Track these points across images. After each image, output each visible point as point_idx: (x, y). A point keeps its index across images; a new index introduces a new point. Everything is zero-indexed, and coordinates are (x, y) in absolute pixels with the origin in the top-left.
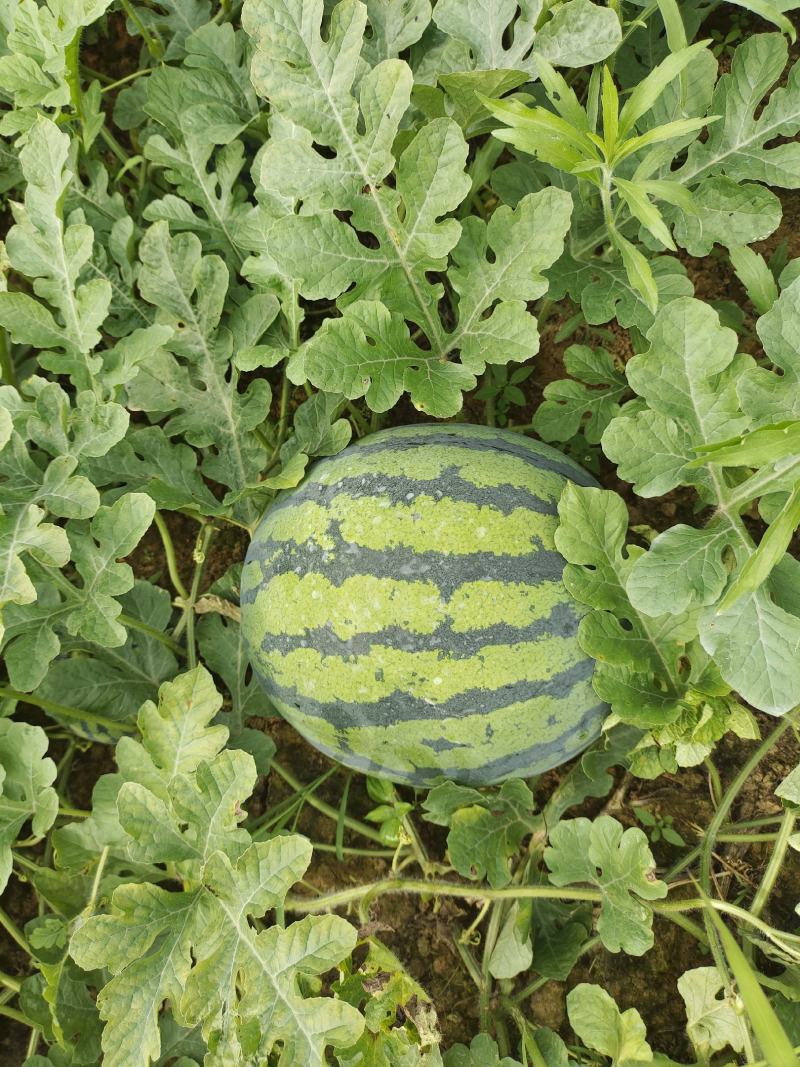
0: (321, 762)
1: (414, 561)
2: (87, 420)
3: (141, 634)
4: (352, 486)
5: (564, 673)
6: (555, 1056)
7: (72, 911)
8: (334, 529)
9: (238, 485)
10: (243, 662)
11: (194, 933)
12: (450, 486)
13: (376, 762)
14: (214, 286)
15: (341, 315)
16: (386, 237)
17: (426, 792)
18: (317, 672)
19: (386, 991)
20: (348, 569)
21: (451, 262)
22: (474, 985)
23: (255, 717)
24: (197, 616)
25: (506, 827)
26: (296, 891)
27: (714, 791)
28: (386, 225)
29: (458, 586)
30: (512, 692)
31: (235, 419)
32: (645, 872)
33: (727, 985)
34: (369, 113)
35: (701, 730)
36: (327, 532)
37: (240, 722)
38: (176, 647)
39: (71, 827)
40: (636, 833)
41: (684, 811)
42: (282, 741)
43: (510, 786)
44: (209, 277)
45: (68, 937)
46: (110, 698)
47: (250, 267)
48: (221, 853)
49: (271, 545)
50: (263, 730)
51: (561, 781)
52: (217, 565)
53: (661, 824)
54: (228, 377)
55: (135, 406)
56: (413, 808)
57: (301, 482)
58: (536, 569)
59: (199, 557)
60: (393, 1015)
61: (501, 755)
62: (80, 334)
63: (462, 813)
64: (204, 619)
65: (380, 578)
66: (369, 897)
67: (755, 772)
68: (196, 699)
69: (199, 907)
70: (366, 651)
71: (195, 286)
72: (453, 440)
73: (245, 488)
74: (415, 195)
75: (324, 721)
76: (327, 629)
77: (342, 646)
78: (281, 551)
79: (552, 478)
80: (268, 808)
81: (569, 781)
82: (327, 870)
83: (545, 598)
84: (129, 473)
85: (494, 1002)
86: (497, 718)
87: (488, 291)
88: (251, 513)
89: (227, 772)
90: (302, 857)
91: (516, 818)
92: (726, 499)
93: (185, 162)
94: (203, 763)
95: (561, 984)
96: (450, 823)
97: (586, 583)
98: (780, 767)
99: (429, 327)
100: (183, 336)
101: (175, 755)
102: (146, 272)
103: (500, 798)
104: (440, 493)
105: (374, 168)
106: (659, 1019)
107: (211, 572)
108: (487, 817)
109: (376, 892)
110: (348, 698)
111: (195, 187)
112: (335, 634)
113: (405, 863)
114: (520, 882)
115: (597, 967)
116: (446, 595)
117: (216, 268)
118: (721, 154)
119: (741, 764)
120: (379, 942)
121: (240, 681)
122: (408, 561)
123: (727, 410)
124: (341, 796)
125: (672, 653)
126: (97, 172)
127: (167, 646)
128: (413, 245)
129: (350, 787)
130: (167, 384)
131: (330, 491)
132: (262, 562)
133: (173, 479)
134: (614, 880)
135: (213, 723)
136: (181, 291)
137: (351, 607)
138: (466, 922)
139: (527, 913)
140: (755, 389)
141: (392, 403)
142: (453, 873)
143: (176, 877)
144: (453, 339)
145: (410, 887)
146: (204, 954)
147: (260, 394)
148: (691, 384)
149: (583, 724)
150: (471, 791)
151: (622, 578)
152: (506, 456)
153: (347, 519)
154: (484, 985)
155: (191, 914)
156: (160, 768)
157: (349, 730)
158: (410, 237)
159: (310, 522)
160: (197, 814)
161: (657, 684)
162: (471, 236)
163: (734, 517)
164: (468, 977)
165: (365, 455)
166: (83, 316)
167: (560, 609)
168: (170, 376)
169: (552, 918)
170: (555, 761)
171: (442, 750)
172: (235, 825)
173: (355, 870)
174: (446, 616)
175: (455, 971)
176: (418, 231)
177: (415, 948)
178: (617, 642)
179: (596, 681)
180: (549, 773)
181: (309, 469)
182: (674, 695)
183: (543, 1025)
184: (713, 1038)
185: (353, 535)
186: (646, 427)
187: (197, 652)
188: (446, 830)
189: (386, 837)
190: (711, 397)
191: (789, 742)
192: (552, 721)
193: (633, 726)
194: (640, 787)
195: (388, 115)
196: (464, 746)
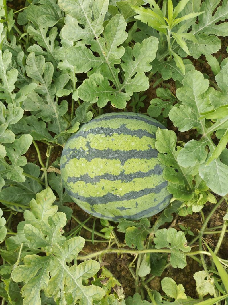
0: (87, 215)
1: (113, 153)
2: (11, 113)
3: (31, 179)
4: (93, 131)
5: (159, 186)
6: (158, 298)
7: (13, 263)
8: (88, 145)
9: (59, 133)
10: (62, 186)
11: (50, 268)
12: (123, 130)
13: (103, 214)
14: (49, 72)
15: (88, 78)
16: (101, 54)
17: (118, 223)
18: (84, 188)
19: (108, 283)
20: (93, 156)
21: (122, 61)
22: (133, 279)
23: (66, 203)
24: (48, 173)
25: (142, 232)
26: (80, 254)
27: (202, 219)
28: (102, 50)
29: (126, 160)
30: (143, 192)
31: (57, 113)
32: (184, 244)
33: (208, 276)
34: (95, 13)
35: (199, 201)
36: (86, 145)
37: (62, 204)
38: (42, 182)
39: (11, 238)
40: (181, 232)
41: (194, 225)
42: (75, 209)
43: (143, 220)
44: (48, 69)
45: (12, 271)
46: (22, 198)
47: (60, 65)
48: (57, 244)
49: (69, 150)
50: (69, 206)
51: (158, 218)
52: (54, 158)
53: (187, 229)
54: (55, 100)
55: (27, 109)
56: (114, 228)
57: (78, 131)
58: (149, 155)
59: (48, 155)
60: (110, 290)
61: (140, 211)
62: (8, 86)
63: (129, 229)
64: (50, 174)
65: (102, 159)
66: (102, 254)
67: (214, 213)
68: (47, 198)
69: (51, 260)
70: (99, 181)
71: (43, 72)
72: (123, 117)
73: (61, 133)
74: (110, 39)
75: (87, 203)
76: (87, 175)
77: (91, 180)
78: (72, 152)
79: (154, 127)
80: (71, 229)
81: (160, 218)
82: (89, 247)
83: (152, 163)
84: (25, 130)
85: (140, 284)
86: (139, 200)
87: (133, 70)
88: (63, 141)
89: (57, 219)
90: (82, 243)
91: (145, 229)
92: (206, 132)
93: (39, 34)
94: (50, 217)
95: (159, 277)
96: (125, 232)
97: (165, 158)
98: (222, 211)
99: (115, 82)
100: (41, 88)
101: (42, 215)
102: (29, 68)
103: (140, 224)
104: (120, 132)
105: (97, 31)
106: (187, 286)
107: (52, 160)
108: (136, 230)
109: (104, 253)
110: (94, 195)
111: (43, 42)
112: (89, 176)
113: (112, 244)
114: (146, 248)
115: (170, 272)
116: (123, 163)
117: (50, 66)
118: (202, 27)
119: (210, 211)
120: (105, 268)
121: (62, 192)
122: (111, 153)
123: (206, 105)
124: (93, 225)
125: (190, 179)
126: (13, 38)
127: (39, 182)
128: (110, 56)
129: (96, 222)
130: (36, 103)
131: (87, 133)
132: (66, 155)
133: (39, 131)
134: (175, 247)
135: (53, 204)
136: (39, 74)
137: (94, 168)
138: (131, 261)
139: (149, 257)
140: (215, 97)
141: (105, 105)
142: (127, 246)
143: (44, 251)
144: (123, 86)
145: (114, 251)
146: (53, 275)
147: (65, 105)
148: (195, 97)
149: (164, 201)
150: (131, 222)
151: (175, 157)
152: (140, 121)
153: (92, 141)
154: (137, 279)
155: (49, 263)
156: (37, 219)
157: (94, 205)
158: (109, 53)
159: (81, 143)
160: (49, 232)
161: (186, 188)
162: (128, 53)
163: (208, 137)
164: (132, 277)
165: (97, 122)
166: (9, 81)
167: (157, 166)
168: (37, 100)
169: (156, 258)
170: (156, 212)
171: (123, 210)
172: (61, 235)
173: (98, 247)
174: (123, 170)
175: (128, 275)
176: (111, 51)
177: (116, 269)
178: (174, 176)
179: (168, 188)
180: (154, 216)
181: (80, 127)
182: (191, 191)
183: (155, 290)
184: (204, 291)
185: (94, 146)
186: (182, 110)
187: (48, 184)
188: (124, 234)
189: (107, 237)
190: (201, 100)
191: (224, 204)
192: (155, 200)
193: (179, 201)
194: (181, 219)
195: (101, 14)
196: (129, 209)
